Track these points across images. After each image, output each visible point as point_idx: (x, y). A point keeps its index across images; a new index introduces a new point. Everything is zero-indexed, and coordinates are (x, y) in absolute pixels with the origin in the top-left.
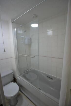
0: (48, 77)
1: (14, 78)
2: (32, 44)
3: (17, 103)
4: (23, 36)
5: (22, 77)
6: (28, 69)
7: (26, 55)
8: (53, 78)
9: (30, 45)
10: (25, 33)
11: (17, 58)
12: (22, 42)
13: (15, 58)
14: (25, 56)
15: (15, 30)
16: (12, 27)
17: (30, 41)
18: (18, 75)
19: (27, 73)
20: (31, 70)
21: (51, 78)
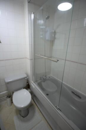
0: (73, 92)
1: (28, 84)
2: (56, 40)
3: (28, 115)
4: (44, 27)
5: (37, 85)
6: (46, 76)
7: (45, 56)
8: (81, 97)
9: (52, 41)
10: (47, 20)
11: (32, 59)
12: (42, 36)
13: (30, 60)
14: (43, 58)
15: (33, 16)
16: (28, 10)
17: (53, 35)
18: (32, 82)
19: (44, 81)
20: (50, 77)
21: (79, 96)
